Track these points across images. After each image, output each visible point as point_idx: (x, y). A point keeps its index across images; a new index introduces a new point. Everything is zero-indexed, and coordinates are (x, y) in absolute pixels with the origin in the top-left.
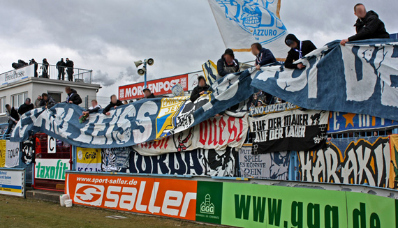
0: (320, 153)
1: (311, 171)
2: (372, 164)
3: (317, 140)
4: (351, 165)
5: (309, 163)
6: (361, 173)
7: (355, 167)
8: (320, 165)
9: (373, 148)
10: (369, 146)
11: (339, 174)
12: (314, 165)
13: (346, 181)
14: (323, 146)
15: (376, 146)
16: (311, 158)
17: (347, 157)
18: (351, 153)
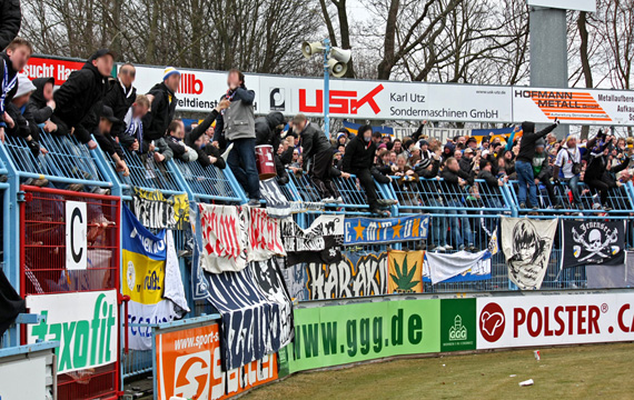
0: (333, 267)
1: (323, 288)
2: (377, 277)
3: (333, 252)
4: (361, 279)
5: (321, 277)
6: (369, 285)
7: (364, 281)
8: (333, 280)
9: (378, 262)
10: (376, 260)
11: (350, 287)
12: (326, 280)
13: (357, 295)
14: (338, 259)
15: (380, 259)
16: (323, 272)
17: (358, 271)
18: (362, 266)
